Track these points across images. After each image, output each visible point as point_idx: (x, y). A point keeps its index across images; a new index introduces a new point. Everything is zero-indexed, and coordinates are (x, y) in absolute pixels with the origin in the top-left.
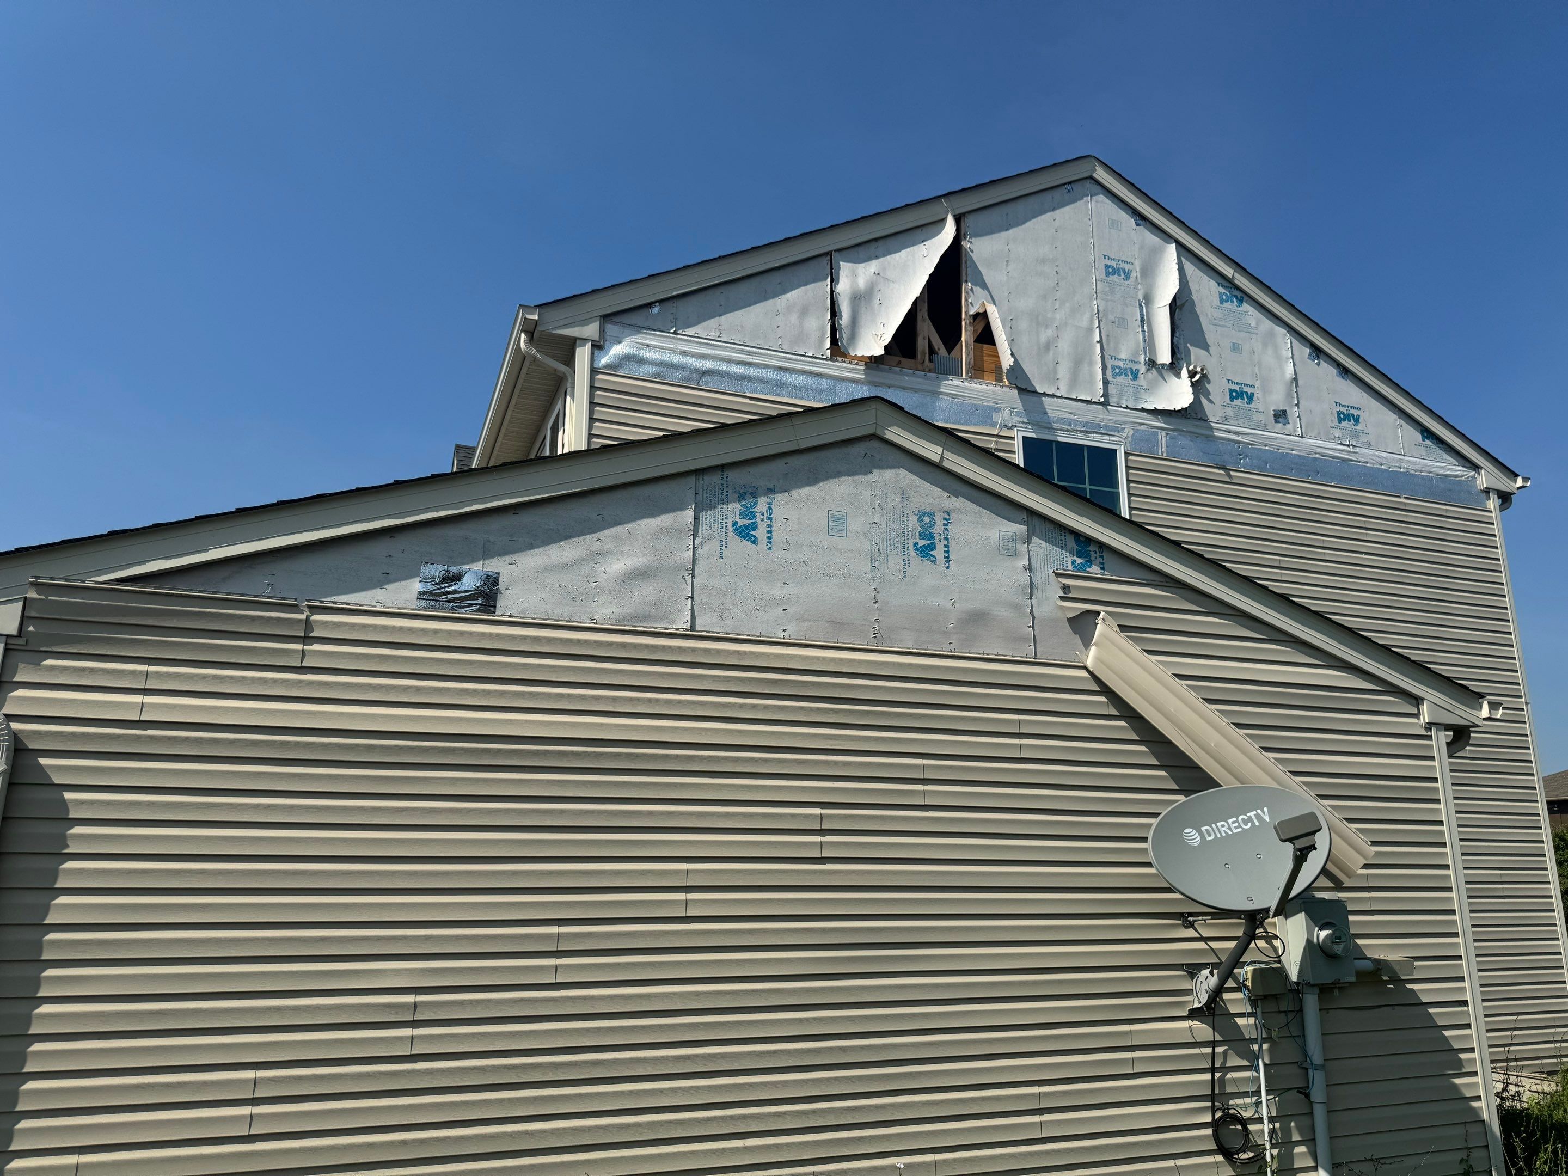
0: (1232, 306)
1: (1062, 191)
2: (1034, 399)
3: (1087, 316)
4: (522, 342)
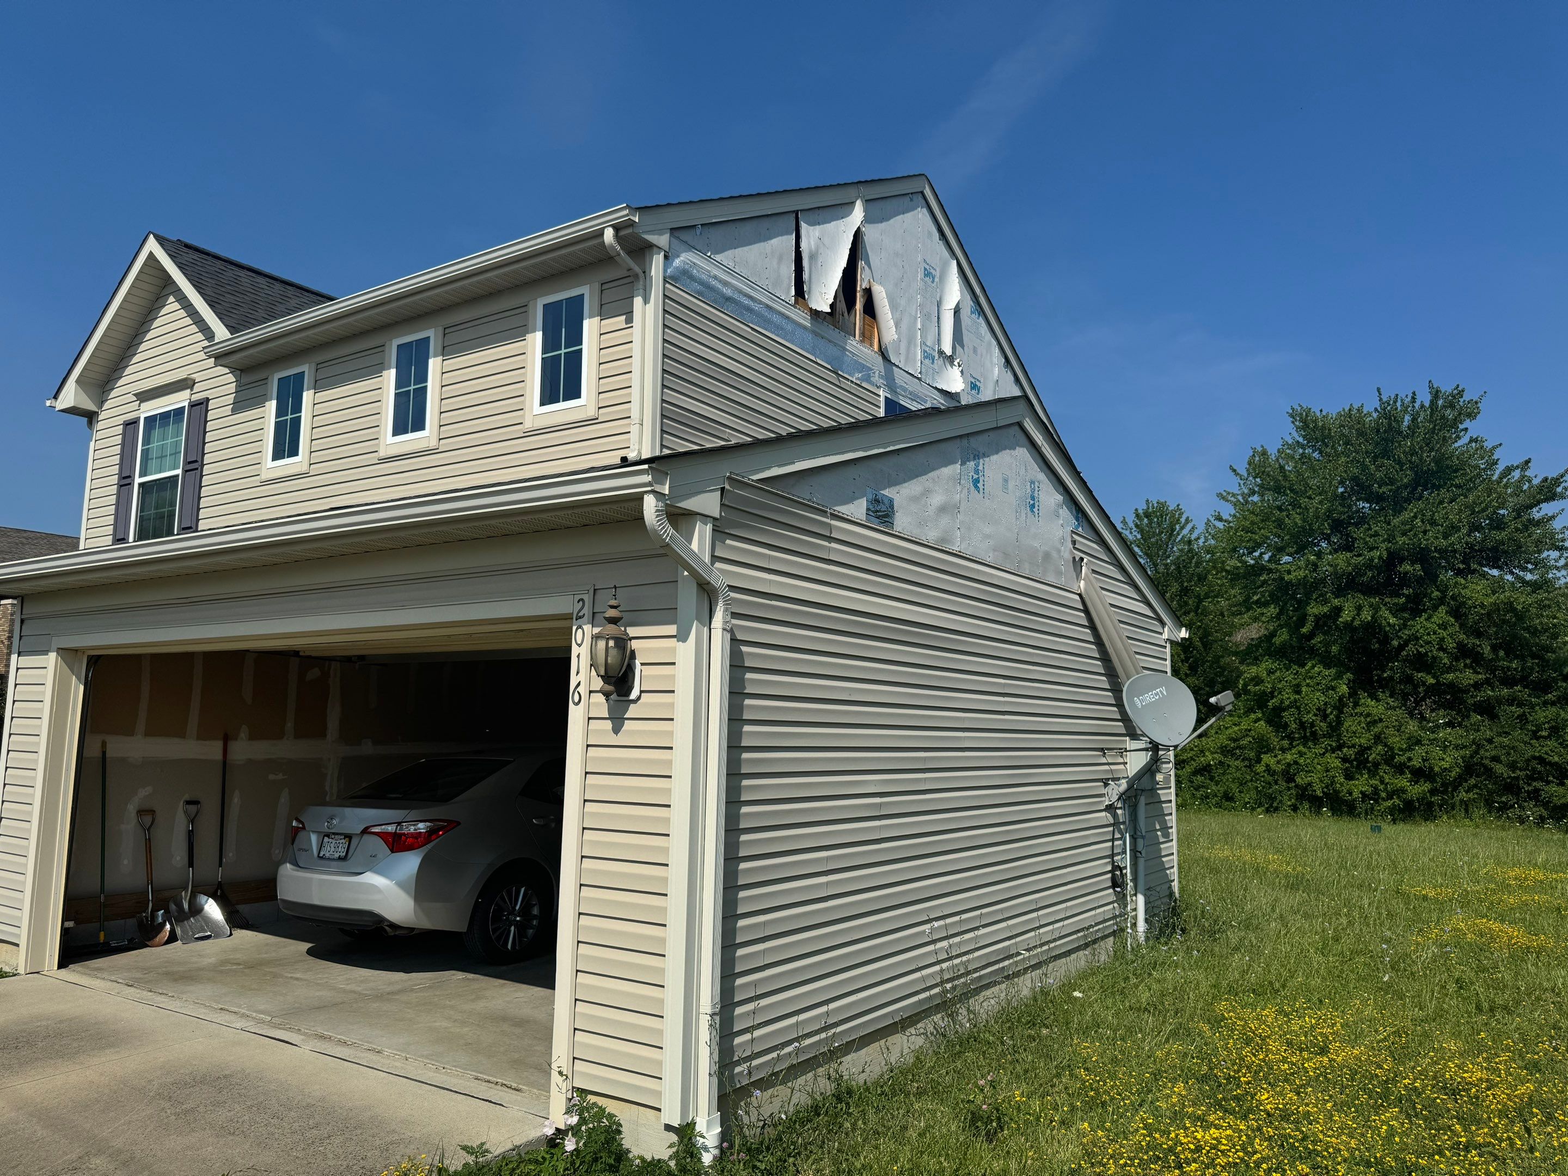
0: (974, 316)
1: (907, 199)
2: (888, 365)
3: (914, 307)
4: (609, 235)
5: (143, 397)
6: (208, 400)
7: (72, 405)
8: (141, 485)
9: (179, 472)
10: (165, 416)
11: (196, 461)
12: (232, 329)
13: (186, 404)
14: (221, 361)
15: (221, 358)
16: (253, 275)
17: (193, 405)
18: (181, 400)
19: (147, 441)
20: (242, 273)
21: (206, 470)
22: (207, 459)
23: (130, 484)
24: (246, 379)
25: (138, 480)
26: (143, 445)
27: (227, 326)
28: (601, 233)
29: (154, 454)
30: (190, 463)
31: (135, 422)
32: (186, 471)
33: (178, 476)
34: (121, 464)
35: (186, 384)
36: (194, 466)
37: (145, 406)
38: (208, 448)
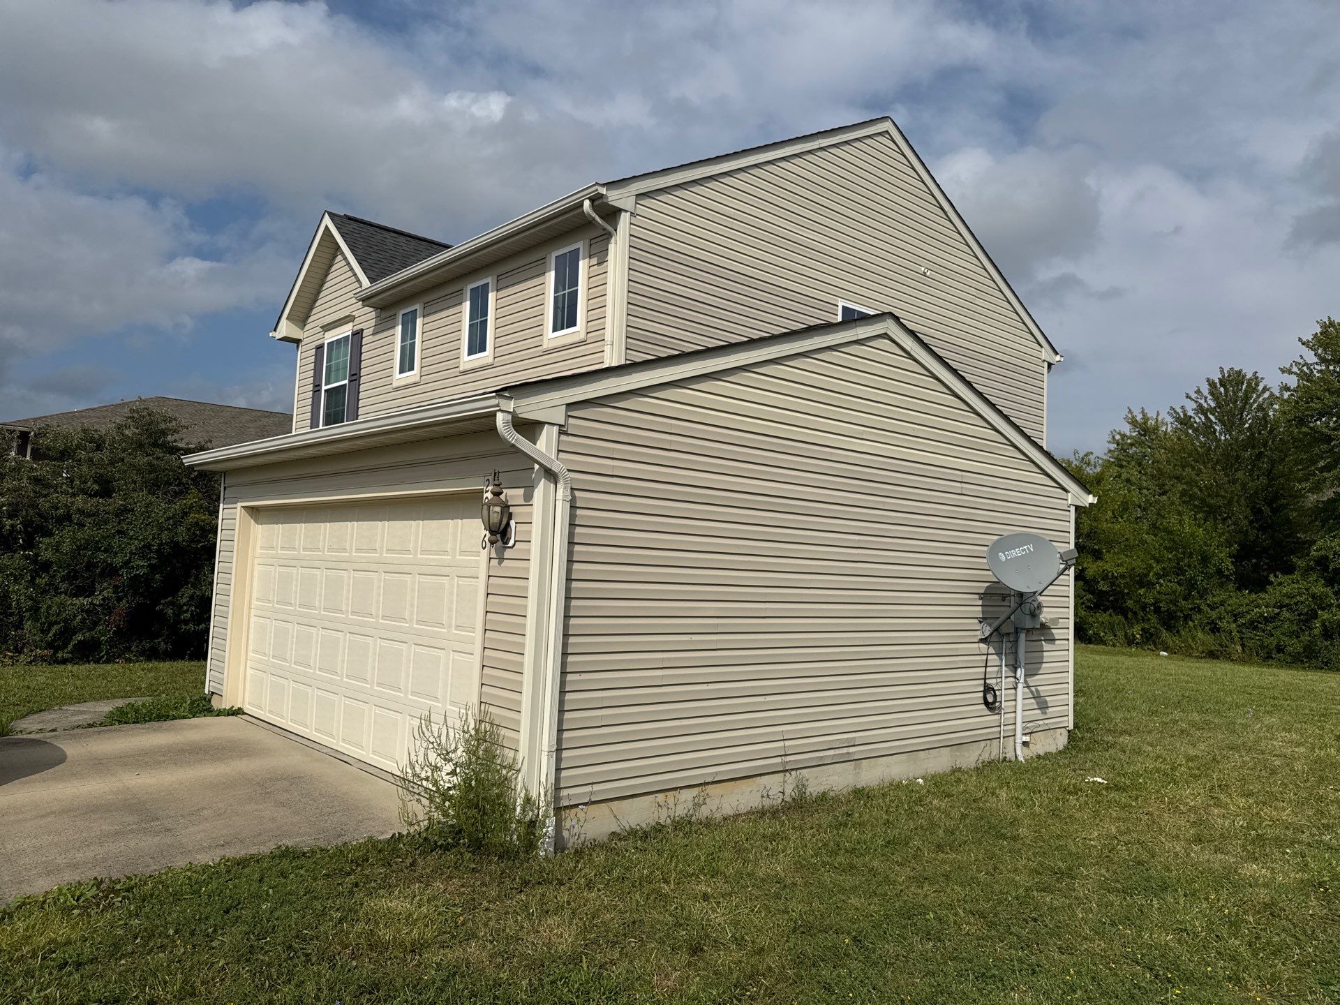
4: (587, 204)
5: (327, 328)
6: (362, 330)
7: (285, 335)
8: (326, 391)
9: (346, 382)
10: (338, 341)
11: (356, 374)
12: (372, 280)
13: (350, 333)
14: (365, 303)
15: (366, 300)
16: (396, 235)
17: (354, 334)
18: (346, 330)
19: (329, 360)
20: (388, 235)
21: (363, 380)
22: (363, 372)
23: (320, 390)
24: (384, 315)
25: (324, 388)
26: (327, 363)
27: (368, 278)
28: (581, 204)
29: (333, 369)
30: (353, 375)
31: (320, 347)
32: (350, 381)
33: (345, 385)
34: (314, 376)
35: (349, 319)
36: (355, 378)
37: (328, 334)
38: (363, 364)
